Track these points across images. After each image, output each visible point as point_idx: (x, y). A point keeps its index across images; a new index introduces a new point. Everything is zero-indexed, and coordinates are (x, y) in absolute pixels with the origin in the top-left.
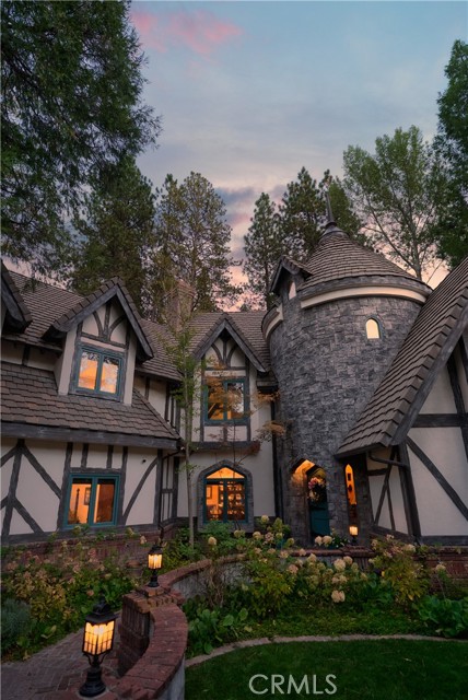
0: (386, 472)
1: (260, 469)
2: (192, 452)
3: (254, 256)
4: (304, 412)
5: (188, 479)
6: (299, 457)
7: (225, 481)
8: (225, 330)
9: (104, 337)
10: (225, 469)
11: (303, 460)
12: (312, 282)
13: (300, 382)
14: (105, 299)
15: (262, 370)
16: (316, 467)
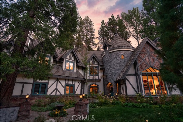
0: (123, 84)
1: (101, 85)
2: (87, 81)
3: (101, 35)
4: (109, 73)
5: (87, 86)
6: (108, 82)
7: (94, 87)
8: (94, 56)
9: (70, 59)
10: (94, 85)
11: (109, 83)
12: (111, 47)
13: (109, 67)
14: (71, 52)
15: (101, 65)
16: (112, 84)
